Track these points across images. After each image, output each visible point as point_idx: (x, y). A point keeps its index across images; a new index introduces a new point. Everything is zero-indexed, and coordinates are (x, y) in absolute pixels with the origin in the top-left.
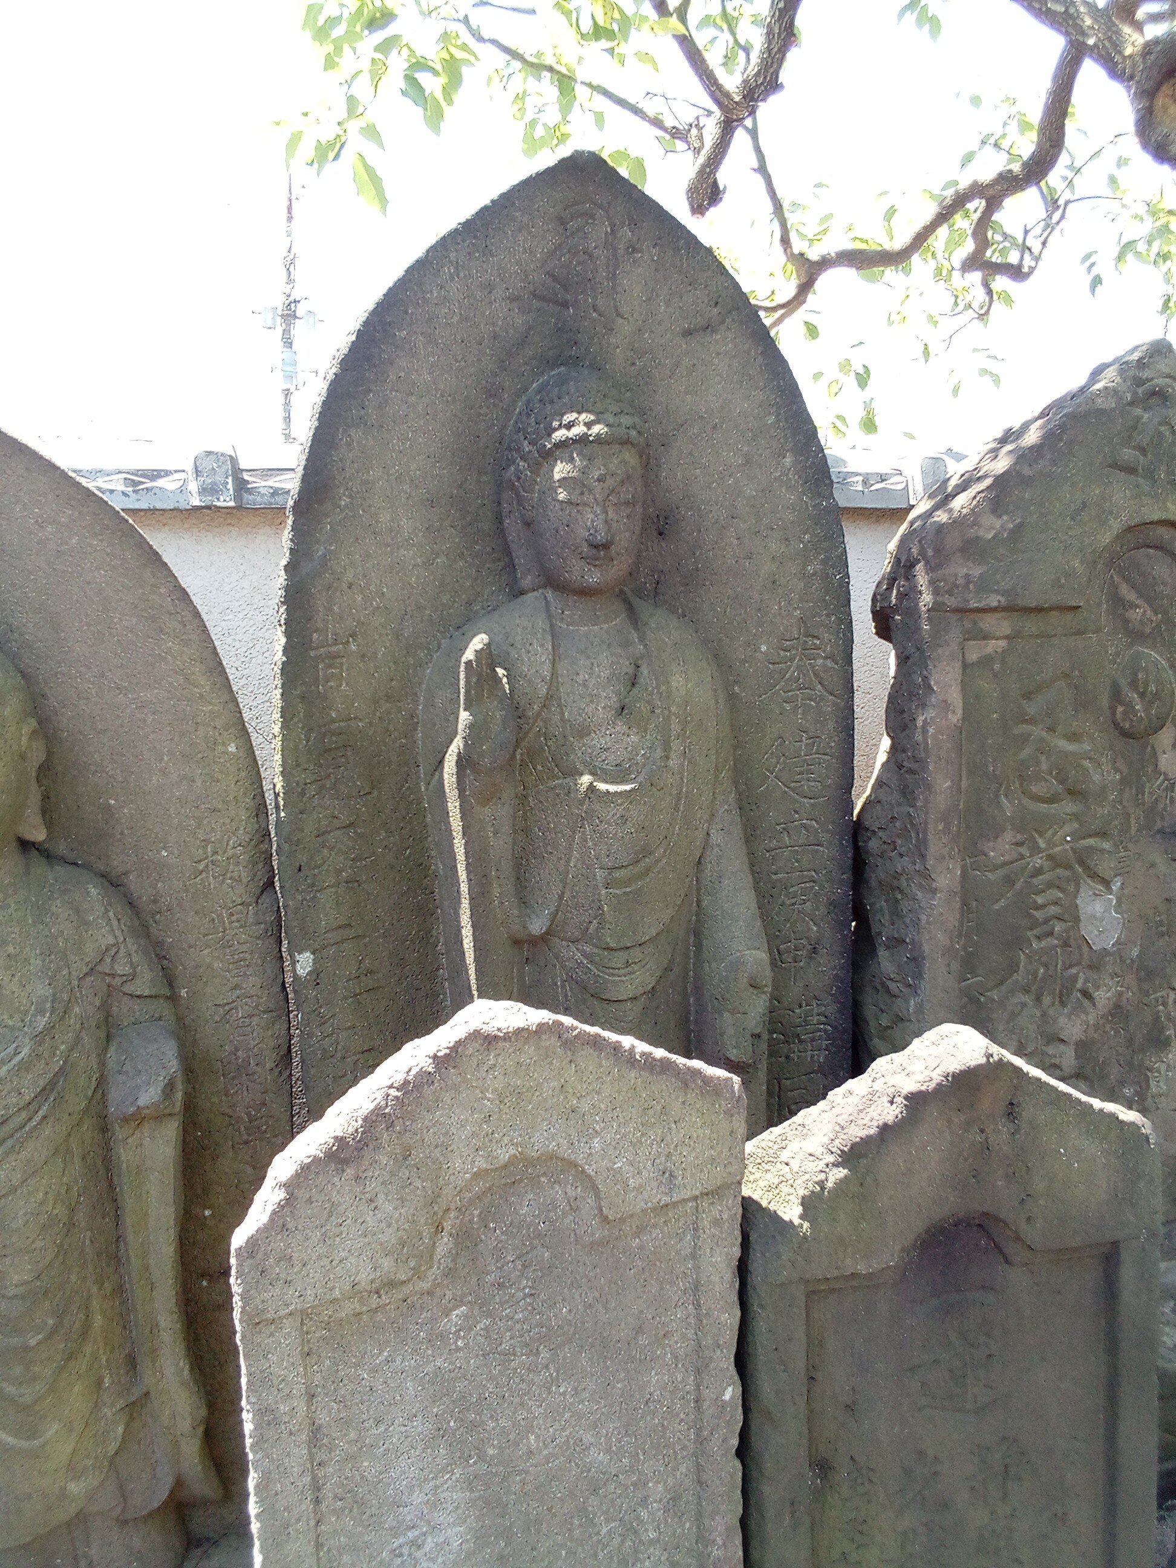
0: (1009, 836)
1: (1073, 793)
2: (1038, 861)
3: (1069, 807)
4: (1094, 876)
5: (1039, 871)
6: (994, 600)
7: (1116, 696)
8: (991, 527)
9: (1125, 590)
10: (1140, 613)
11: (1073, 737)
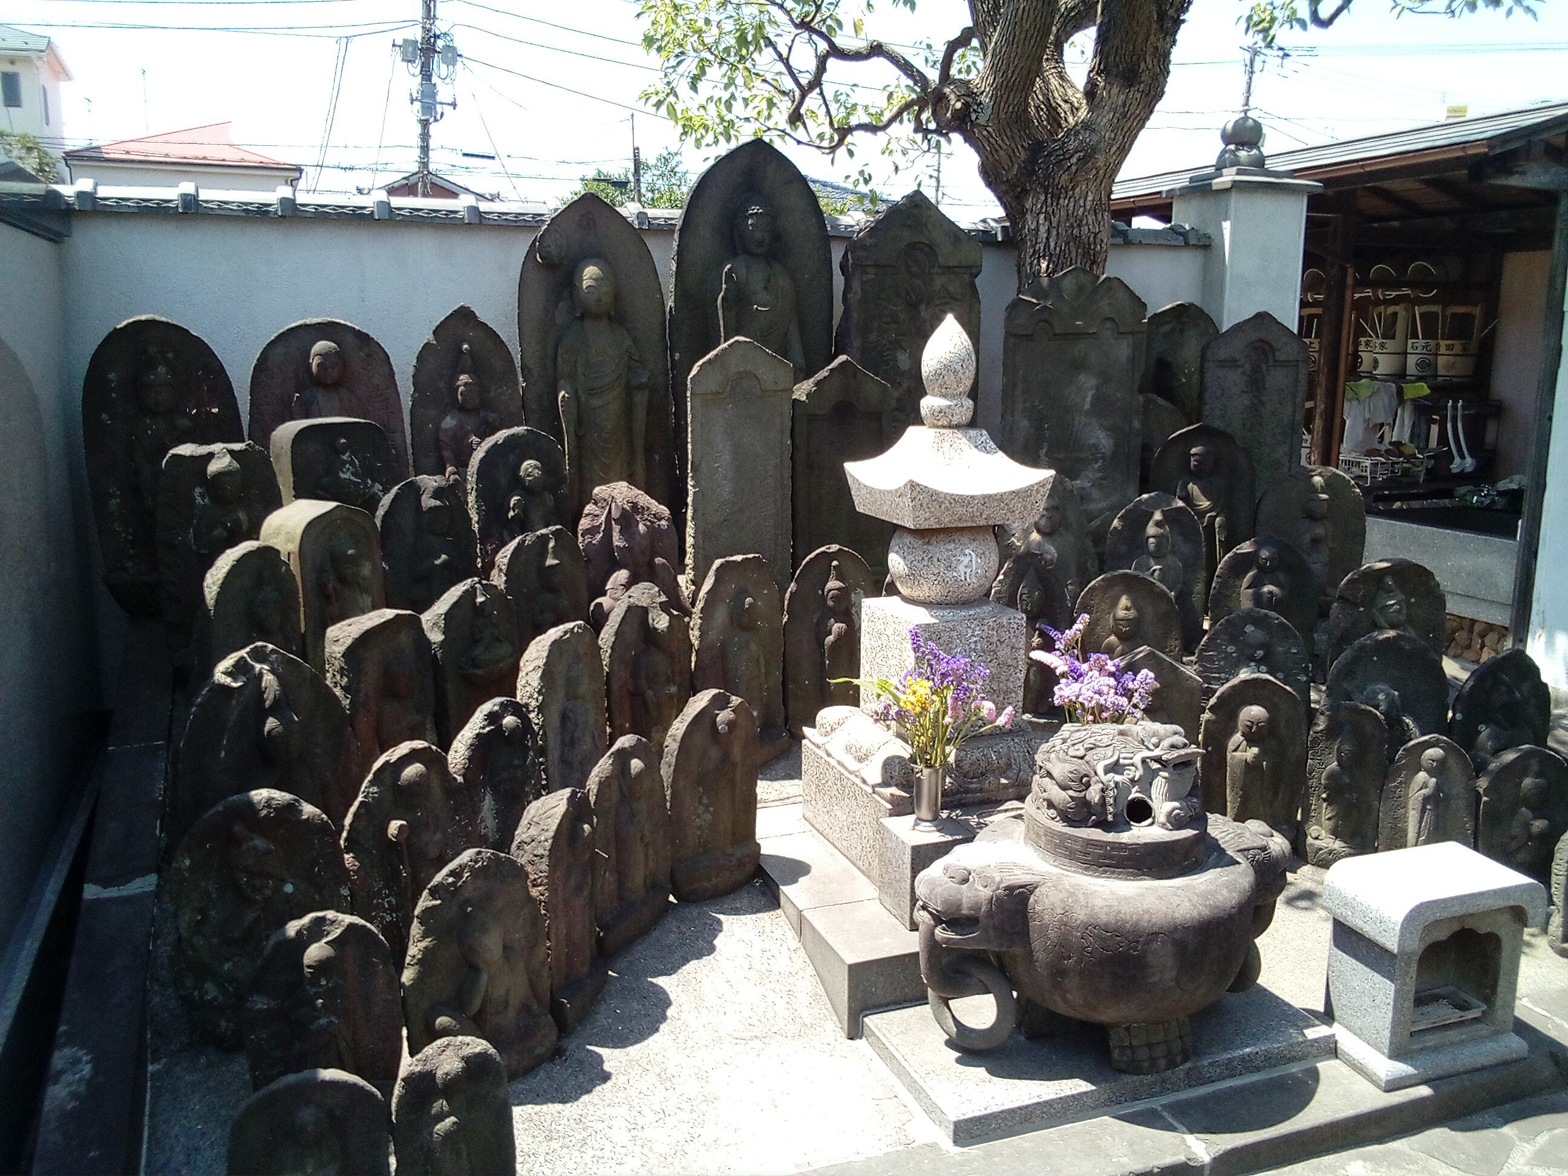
0: (876, 333)
1: (895, 322)
2: (884, 342)
3: (893, 326)
4: (901, 347)
5: (885, 345)
6: (870, 263)
7: (907, 294)
8: (869, 242)
9: (910, 263)
10: (914, 269)
11: (895, 305)
